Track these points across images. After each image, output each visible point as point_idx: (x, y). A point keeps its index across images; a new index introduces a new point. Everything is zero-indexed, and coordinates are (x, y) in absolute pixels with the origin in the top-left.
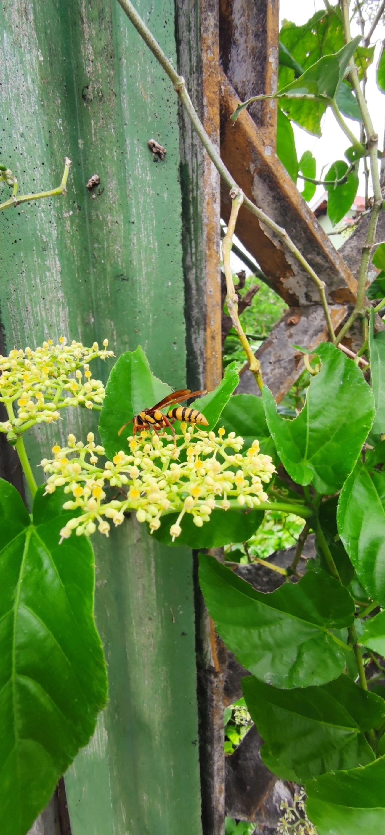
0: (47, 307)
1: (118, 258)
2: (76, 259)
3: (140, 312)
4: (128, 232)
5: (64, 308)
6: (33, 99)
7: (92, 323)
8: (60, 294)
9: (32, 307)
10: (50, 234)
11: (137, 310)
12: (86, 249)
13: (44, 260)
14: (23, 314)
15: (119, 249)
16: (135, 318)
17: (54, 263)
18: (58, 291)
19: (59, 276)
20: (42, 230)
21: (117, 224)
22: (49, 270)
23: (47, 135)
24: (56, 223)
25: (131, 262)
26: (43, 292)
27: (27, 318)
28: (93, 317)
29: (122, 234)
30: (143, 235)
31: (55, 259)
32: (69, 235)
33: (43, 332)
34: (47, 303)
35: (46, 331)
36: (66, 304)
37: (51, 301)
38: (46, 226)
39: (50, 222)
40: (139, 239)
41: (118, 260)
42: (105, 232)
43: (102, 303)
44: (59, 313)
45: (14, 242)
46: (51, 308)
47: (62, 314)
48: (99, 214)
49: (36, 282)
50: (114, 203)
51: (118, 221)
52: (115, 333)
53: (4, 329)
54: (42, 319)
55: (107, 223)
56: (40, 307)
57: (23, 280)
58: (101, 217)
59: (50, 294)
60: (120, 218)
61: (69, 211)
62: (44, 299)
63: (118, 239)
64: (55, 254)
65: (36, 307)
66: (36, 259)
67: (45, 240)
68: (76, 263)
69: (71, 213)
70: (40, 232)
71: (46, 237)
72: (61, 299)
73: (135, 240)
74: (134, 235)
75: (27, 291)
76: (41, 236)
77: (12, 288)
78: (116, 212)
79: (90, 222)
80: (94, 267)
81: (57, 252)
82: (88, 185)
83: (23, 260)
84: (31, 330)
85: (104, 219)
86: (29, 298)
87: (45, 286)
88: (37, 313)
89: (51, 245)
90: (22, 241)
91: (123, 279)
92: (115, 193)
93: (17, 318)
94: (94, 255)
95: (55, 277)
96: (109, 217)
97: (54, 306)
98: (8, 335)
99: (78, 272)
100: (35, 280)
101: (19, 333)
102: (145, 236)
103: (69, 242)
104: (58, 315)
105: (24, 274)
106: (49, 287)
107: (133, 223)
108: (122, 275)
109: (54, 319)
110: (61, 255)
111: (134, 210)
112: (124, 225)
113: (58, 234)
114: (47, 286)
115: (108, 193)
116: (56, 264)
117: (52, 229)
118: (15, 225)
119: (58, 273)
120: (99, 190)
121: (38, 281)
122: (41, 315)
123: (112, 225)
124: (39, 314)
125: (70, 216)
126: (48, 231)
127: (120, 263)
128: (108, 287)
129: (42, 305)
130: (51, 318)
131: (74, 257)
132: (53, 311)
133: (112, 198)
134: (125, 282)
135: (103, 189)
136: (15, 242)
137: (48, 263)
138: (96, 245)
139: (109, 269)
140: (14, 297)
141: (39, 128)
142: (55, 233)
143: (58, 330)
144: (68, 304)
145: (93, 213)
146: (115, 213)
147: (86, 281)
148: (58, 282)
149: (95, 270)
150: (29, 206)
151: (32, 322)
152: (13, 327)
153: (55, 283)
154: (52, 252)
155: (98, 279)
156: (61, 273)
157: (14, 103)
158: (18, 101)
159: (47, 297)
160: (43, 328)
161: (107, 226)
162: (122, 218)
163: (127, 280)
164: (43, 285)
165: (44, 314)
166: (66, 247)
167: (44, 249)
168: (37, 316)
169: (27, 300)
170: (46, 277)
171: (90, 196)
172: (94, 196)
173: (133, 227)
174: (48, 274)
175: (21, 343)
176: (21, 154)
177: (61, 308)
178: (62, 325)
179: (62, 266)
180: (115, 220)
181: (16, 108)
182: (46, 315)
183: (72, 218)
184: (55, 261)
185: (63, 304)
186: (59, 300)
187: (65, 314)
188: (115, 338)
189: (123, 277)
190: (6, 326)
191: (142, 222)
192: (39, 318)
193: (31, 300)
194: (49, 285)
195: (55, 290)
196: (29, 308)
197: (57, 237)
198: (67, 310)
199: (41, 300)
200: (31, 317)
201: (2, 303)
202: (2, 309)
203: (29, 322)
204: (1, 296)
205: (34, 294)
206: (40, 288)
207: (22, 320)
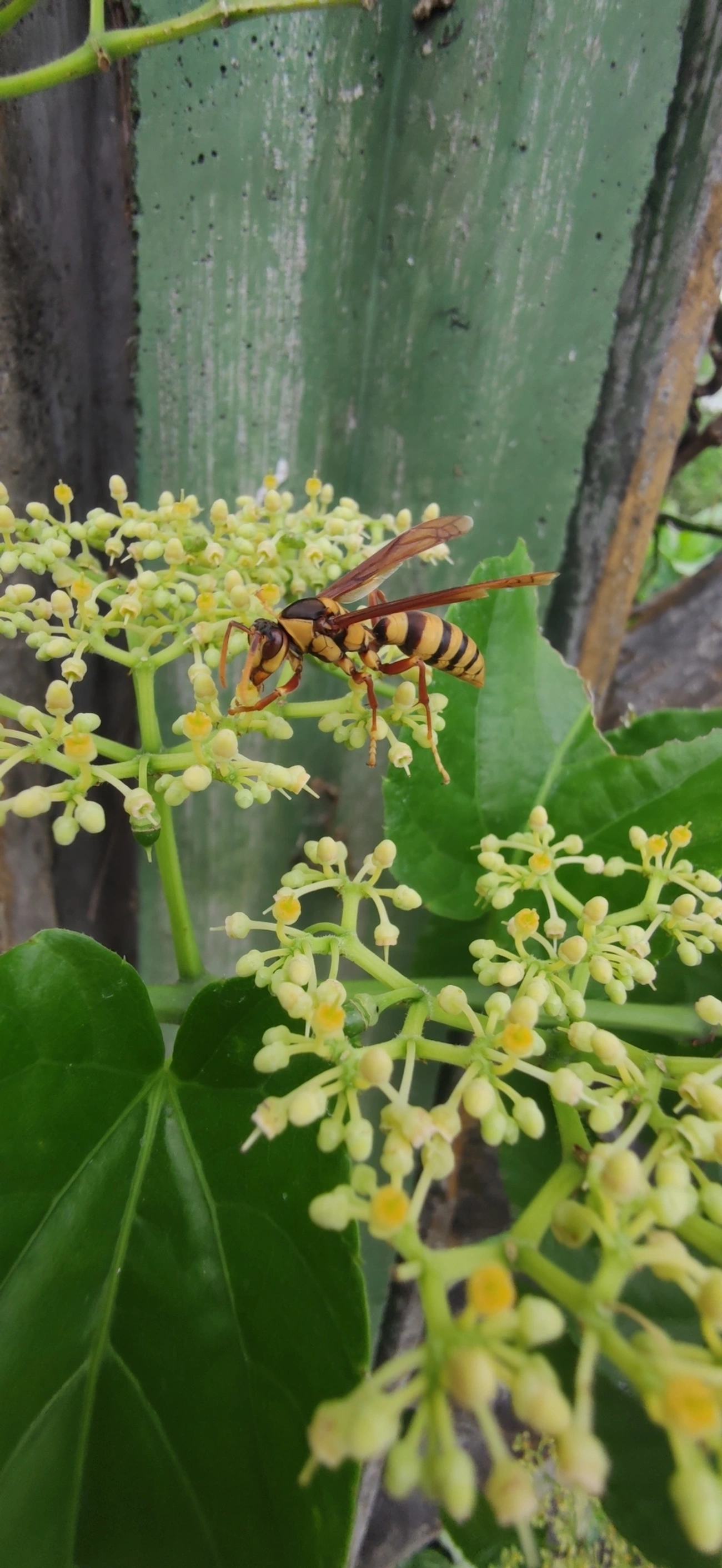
0: (255, 372)
1: (454, 256)
2: (345, 240)
3: (478, 423)
4: (501, 179)
5: (294, 381)
7: (348, 432)
8: (293, 340)
9: (217, 367)
10: (294, 151)
11: (472, 417)
12: (372, 217)
13: (266, 230)
14: (194, 381)
15: (465, 230)
16: (463, 436)
17: (290, 243)
18: (286, 331)
19: (298, 286)
20: (277, 134)
21: (474, 148)
22: (276, 263)
24: (319, 116)
25: (489, 272)
26: (251, 326)
27: (201, 394)
28: (355, 416)
29: (484, 182)
30: (541, 192)
31: (294, 229)
32: (341, 160)
33: (232, 437)
34: (256, 359)
35: (242, 437)
36: (300, 371)
37: (266, 358)
38: (288, 120)
39: (302, 110)
40: (527, 204)
41: (452, 263)
42: (435, 168)
43: (384, 382)
44: (279, 393)
45: (196, 158)
46: (264, 376)
47: (287, 396)
48: (431, 111)
49: (236, 296)
50: (483, 75)
51: (481, 138)
52: (401, 467)
53: (140, 412)
54: (236, 402)
55: (448, 140)
56: (236, 367)
57: (204, 282)
58: (433, 119)
59: (267, 335)
60: (489, 131)
61: (354, 86)
62: (249, 346)
63: (469, 196)
64: (298, 216)
65: (226, 366)
66: (246, 222)
67: (278, 166)
68: (343, 256)
69: (359, 92)
70: (270, 137)
71: (284, 158)
72: (291, 356)
73: (516, 207)
74: (517, 188)
75: (211, 316)
76: (271, 152)
77: (174, 299)
78: (482, 109)
79: (400, 132)
80: (383, 274)
81: (303, 209)
82: (417, 10)
83: (212, 219)
84: (205, 427)
85: (441, 124)
86: (212, 337)
87: (258, 312)
88: (226, 385)
89: (292, 186)
90: (218, 158)
91: (455, 323)
92: (492, 43)
93: (177, 390)
94: (390, 237)
95: (287, 289)
96: (456, 122)
97: (272, 372)
98: (148, 432)
99: (343, 284)
100: (236, 288)
101: (176, 432)
102: (545, 197)
103: (337, 183)
104: (276, 399)
105: (210, 265)
106: (268, 315)
107: (523, 148)
108: (454, 311)
109: (267, 408)
110: (312, 218)
111: (536, 105)
112: (496, 154)
113: (316, 152)
114: (264, 312)
115: (471, 42)
116: (295, 248)
117: (303, 133)
118: (208, 104)
119: (298, 276)
120: (447, 30)
121: (243, 291)
122: (236, 392)
123: (459, 148)
124: (231, 388)
125: (355, 102)
126: (291, 138)
127: (456, 275)
128: (409, 341)
129: (242, 364)
130: (259, 404)
131: (341, 234)
132: (268, 384)
133: (481, 58)
134: (459, 332)
135: (459, 29)
136: (201, 158)
137: (275, 239)
138: (401, 209)
139: (422, 287)
140: (175, 327)
142: (308, 146)
143: (272, 439)
144: (307, 373)
145: (415, 102)
146: (476, 110)
147: (355, 314)
148: (292, 305)
149: (384, 284)
150: (255, 47)
151: (211, 406)
152: (162, 412)
153: (283, 304)
154: (291, 208)
155: (386, 315)
156: (305, 277)
159: (259, 345)
160: (235, 428)
161: (446, 150)
162: (494, 128)
163: (466, 327)
164: (254, 307)
165: (243, 388)
166: (326, 200)
167: (272, 196)
168: (226, 393)
169: (207, 345)
170: (264, 282)
171: (415, 46)
172: (427, 49)
173: (521, 162)
174: (271, 274)
175: (175, 459)
177: (286, 381)
178: (284, 429)
179: (311, 258)
180: (472, 135)
182: (249, 394)
183: (357, 109)
184: (295, 238)
185: (295, 369)
186: (286, 356)
187: (294, 398)
188: (399, 479)
189: (456, 317)
190: (147, 405)
191: (546, 151)
192: (229, 399)
193: (216, 345)
194: (269, 310)
195: (280, 326)
196: (210, 365)
197: (312, 162)
198: (301, 387)
199: (243, 349)
200: (210, 393)
201: (144, 341)
202: (142, 358)
203: (204, 406)
204: (144, 320)
205: (228, 329)
206: (244, 313)
207: (186, 398)
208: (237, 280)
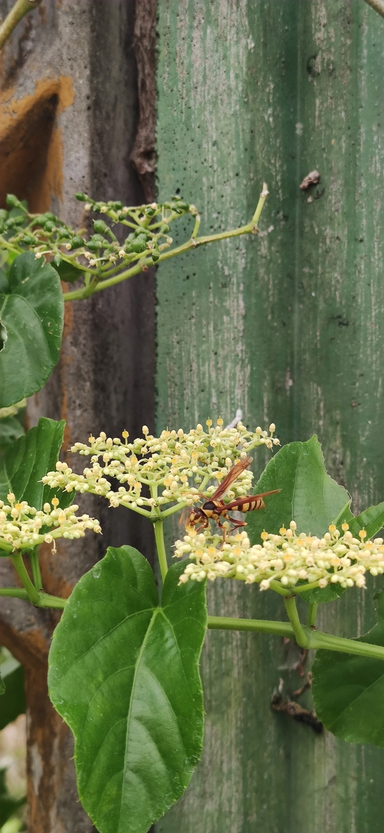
0: (220, 365)
1: (335, 291)
2: (271, 293)
3: (362, 375)
4: (352, 255)
5: (243, 367)
6: (234, 98)
7: (288, 388)
8: (240, 347)
9: (199, 366)
10: (235, 265)
11: (358, 372)
12: (290, 276)
13: (222, 300)
14: (186, 375)
15: (339, 278)
16: (354, 384)
17: (235, 304)
18: (237, 343)
19: (241, 322)
20: (225, 261)
21: (337, 241)
22: (228, 313)
23: (248, 137)
24: (247, 248)
25: (354, 298)
26: (217, 344)
27: (190, 380)
28: (292, 378)
29: (344, 255)
30: (376, 257)
31: (237, 298)
32: (264, 261)
33: (209, 401)
34: (220, 359)
35: (214, 400)
36: (247, 361)
37: (226, 358)
38: (230, 254)
39: (237, 249)
40: (369, 264)
41: (335, 294)
42: (320, 251)
43: (307, 356)
44: (235, 374)
45: (185, 277)
46: (225, 367)
47: (239, 375)
48: (315, 225)
49: (208, 331)
50: (337, 210)
51: (341, 237)
52: (322, 405)
53: (157, 394)
54: (210, 382)
55: (325, 238)
56: (209, 365)
57: (191, 328)
58: (316, 230)
59: (226, 347)
60: (343, 233)
61: (268, 227)
62: (216, 354)
63: (339, 263)
64: (239, 291)
65: (203, 365)
66: (211, 299)
67: (227, 273)
68: (271, 299)
69: (271, 228)
70: (221, 262)
71: (229, 269)
72: (240, 355)
73: (362, 266)
74: (362, 258)
75: (194, 343)
76: (223, 268)
77: (175, 338)
78: (339, 225)
79: (302, 234)
80: (301, 302)
81: (242, 288)
82: (301, 186)
83: (194, 300)
84: (193, 397)
85: (321, 232)
86: (195, 352)
87: (220, 337)
88: (204, 374)
89: (234, 280)
90: (196, 276)
91: (341, 324)
92: (339, 197)
93: (177, 380)
94: (302, 283)
95: (235, 324)
96: (328, 231)
97: (229, 365)
98: (161, 403)
99: (273, 313)
100: (207, 328)
101: (177, 402)
102: (379, 259)
103: (262, 271)
104: (233, 377)
105: (193, 321)
106: (225, 337)
107: (361, 241)
108: (340, 317)
109: (228, 384)
110: (247, 292)
111: (364, 222)
112: (349, 243)
113: (246, 263)
114: (223, 336)
115: (330, 197)
116: (238, 305)
117: (239, 258)
118: (191, 256)
119: (240, 317)
120: (318, 192)
121: (211, 329)
122: (210, 377)
123: (331, 242)
124: (207, 375)
125: (269, 234)
126: (232, 261)
127: (338, 299)
128: (318, 334)
129: (213, 363)
130: (223, 382)
131: (268, 290)
132: (228, 371)
133: (335, 203)
134: (344, 328)
135: (323, 191)
136: (188, 277)
137: (227, 304)
138: (306, 270)
139: (322, 306)
140: (176, 351)
141: (237, 133)
142: (242, 263)
143: (231, 399)
144: (251, 361)
145: (307, 222)
146: (336, 225)
147: (284, 324)
148: (239, 331)
149: (301, 306)
151: (196, 386)
152: (169, 392)
153: (234, 331)
154: (235, 289)
155: (304, 321)
156: (245, 317)
157: (209, 107)
158: (215, 104)
159: (221, 352)
160: (210, 395)
161: (324, 243)
162: (346, 232)
163: (347, 325)
164: (218, 335)
165: (213, 375)
166: (257, 279)
167: (224, 286)
168: (204, 379)
169: (193, 356)
170: (222, 323)
171: (305, 199)
172: (310, 200)
173: (361, 246)
174: (226, 319)
175: (177, 416)
176: (211, 167)
177: (238, 368)
178: (238, 393)
179: (248, 308)
180: (336, 236)
181: (211, 113)
182: (217, 377)
183: (271, 238)
184: (238, 302)
185: (243, 361)
186: (238, 355)
187: (244, 376)
188: (322, 413)
189: (341, 320)
190: (161, 391)
191: (375, 239)
192: (206, 381)
193: (198, 356)
194: (226, 335)
195: (233, 342)
196: (195, 366)
197: (245, 268)
198: (248, 370)
199: (212, 355)
200: (195, 379)
201: (159, 360)
202: (159, 368)
203: (192, 386)
204: (160, 350)
205: (204, 347)
206: (212, 338)
207: (182, 384)
208: (208, 324)
